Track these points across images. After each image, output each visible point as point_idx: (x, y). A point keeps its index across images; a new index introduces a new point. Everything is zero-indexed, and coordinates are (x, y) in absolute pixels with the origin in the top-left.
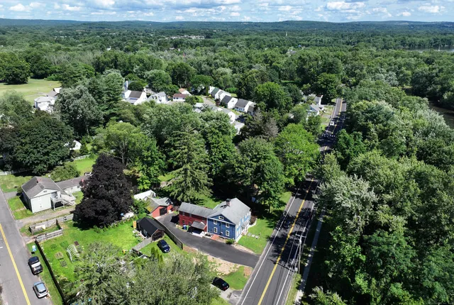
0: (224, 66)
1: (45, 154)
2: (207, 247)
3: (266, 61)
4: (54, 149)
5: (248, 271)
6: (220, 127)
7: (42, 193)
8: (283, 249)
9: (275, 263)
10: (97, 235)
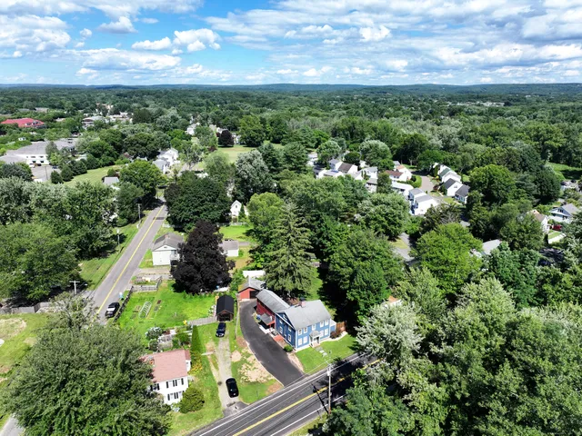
0: (478, 142)
1: (195, 214)
2: (260, 346)
3: (537, 138)
4: (205, 210)
5: (276, 387)
6: (387, 214)
7: (162, 248)
8: (341, 380)
9: (315, 392)
10: (181, 300)
